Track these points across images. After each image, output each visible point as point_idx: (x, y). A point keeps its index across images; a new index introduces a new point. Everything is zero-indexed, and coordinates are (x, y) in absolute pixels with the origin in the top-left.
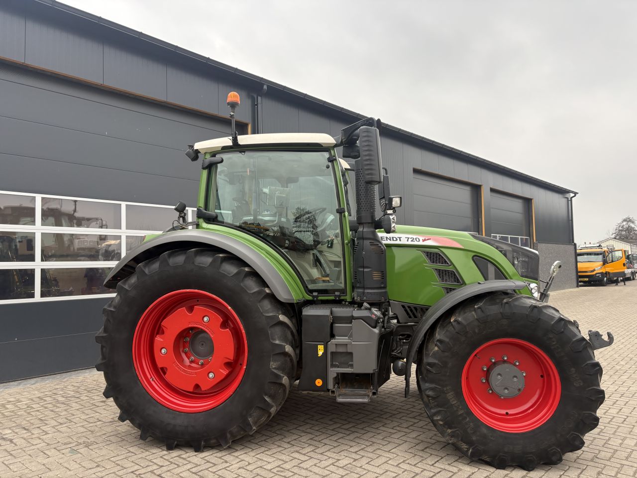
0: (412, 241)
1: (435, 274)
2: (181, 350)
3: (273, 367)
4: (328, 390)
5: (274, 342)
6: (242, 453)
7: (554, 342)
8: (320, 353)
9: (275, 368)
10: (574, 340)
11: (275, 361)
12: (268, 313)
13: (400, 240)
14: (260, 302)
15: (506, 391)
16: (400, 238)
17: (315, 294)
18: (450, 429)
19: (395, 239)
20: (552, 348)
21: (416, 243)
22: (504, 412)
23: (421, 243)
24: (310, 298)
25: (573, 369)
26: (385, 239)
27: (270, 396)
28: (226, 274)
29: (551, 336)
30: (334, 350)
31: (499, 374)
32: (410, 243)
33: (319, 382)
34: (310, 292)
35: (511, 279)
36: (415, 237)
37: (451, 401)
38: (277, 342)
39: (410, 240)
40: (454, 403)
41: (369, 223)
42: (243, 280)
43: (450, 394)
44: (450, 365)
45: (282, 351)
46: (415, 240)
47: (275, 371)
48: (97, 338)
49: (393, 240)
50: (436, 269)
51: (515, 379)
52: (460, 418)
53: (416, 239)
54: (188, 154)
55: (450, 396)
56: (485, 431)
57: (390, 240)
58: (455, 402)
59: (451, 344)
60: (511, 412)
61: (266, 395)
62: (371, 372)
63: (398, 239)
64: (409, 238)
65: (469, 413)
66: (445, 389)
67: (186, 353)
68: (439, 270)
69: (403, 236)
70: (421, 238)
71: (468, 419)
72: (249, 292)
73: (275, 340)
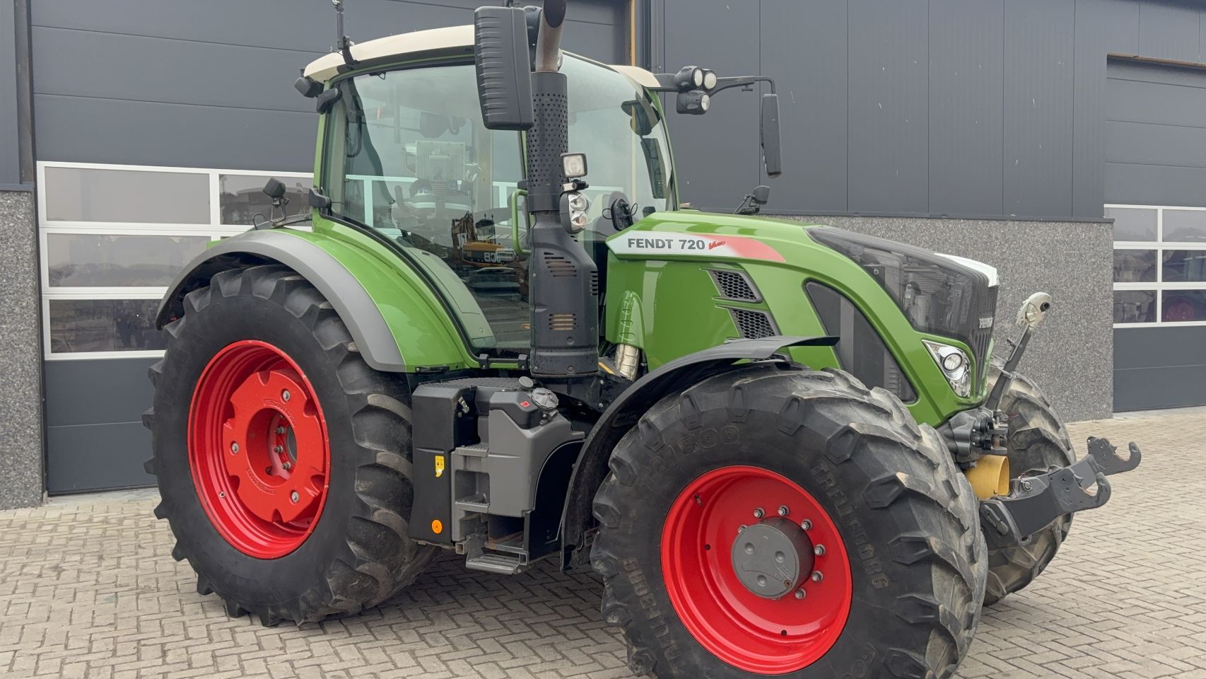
0: (690, 248)
1: (732, 320)
2: (273, 447)
3: (361, 489)
4: (454, 543)
5: (360, 444)
6: (298, 635)
7: (830, 480)
8: (439, 470)
9: (362, 493)
10: (873, 480)
11: (362, 479)
12: (353, 389)
13: (670, 247)
14: (340, 367)
15: (762, 583)
16: (669, 241)
17: (484, 357)
18: (636, 647)
19: (660, 244)
20: (830, 495)
21: (696, 252)
22: (777, 629)
23: (706, 252)
24: (476, 364)
25: (870, 547)
26: (644, 245)
27: (358, 543)
28: (292, 313)
29: (824, 467)
30: (461, 468)
31: (749, 545)
32: (687, 252)
33: (437, 526)
34: (477, 352)
35: (780, 334)
36: (696, 239)
37: (636, 588)
38: (366, 445)
39: (687, 245)
40: (641, 593)
41: (547, 212)
42: (315, 328)
43: (634, 574)
44: (633, 513)
45: (371, 463)
46: (695, 246)
47: (364, 498)
48: (144, 417)
49: (658, 247)
50: (735, 310)
51: (780, 559)
52: (652, 627)
53: (698, 242)
54: (299, 86)
55: (635, 577)
56: (697, 659)
57: (652, 246)
58: (645, 592)
59: (635, 470)
60: (791, 631)
61: (351, 539)
62: (519, 515)
63: (666, 243)
64: (685, 241)
65: (672, 619)
66: (625, 563)
67: (280, 454)
68: (741, 312)
69: (676, 237)
70: (708, 242)
71: (667, 631)
72: (324, 348)
73: (363, 440)
